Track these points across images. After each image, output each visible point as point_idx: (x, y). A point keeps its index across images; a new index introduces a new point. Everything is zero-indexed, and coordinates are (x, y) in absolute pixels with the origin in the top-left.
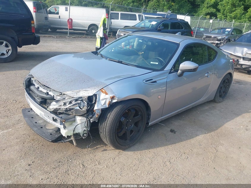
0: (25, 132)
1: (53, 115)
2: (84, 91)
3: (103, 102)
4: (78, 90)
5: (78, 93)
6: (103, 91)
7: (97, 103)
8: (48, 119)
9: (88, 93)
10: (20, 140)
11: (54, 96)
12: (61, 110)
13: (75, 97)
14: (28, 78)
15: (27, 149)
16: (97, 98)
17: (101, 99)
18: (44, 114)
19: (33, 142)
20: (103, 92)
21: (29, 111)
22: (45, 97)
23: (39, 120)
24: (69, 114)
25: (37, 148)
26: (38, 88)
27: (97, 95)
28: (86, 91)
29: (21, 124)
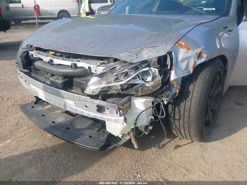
0: (35, 141)
1: (98, 102)
2: (150, 49)
3: (183, 65)
4: (138, 49)
5: (139, 55)
6: (182, 44)
7: (174, 68)
8: (85, 111)
9: (158, 51)
10: (33, 156)
11: (89, 68)
12: (115, 90)
13: (134, 62)
14: (24, 52)
15: (52, 169)
16: (174, 58)
17: (180, 59)
18: (74, 104)
19: (57, 155)
20: (181, 46)
21: (33, 107)
22: (71, 72)
23: (57, 117)
24: (131, 93)
25: (68, 164)
26: (52, 61)
27: (173, 53)
28: (152, 47)
29: (23, 129)
